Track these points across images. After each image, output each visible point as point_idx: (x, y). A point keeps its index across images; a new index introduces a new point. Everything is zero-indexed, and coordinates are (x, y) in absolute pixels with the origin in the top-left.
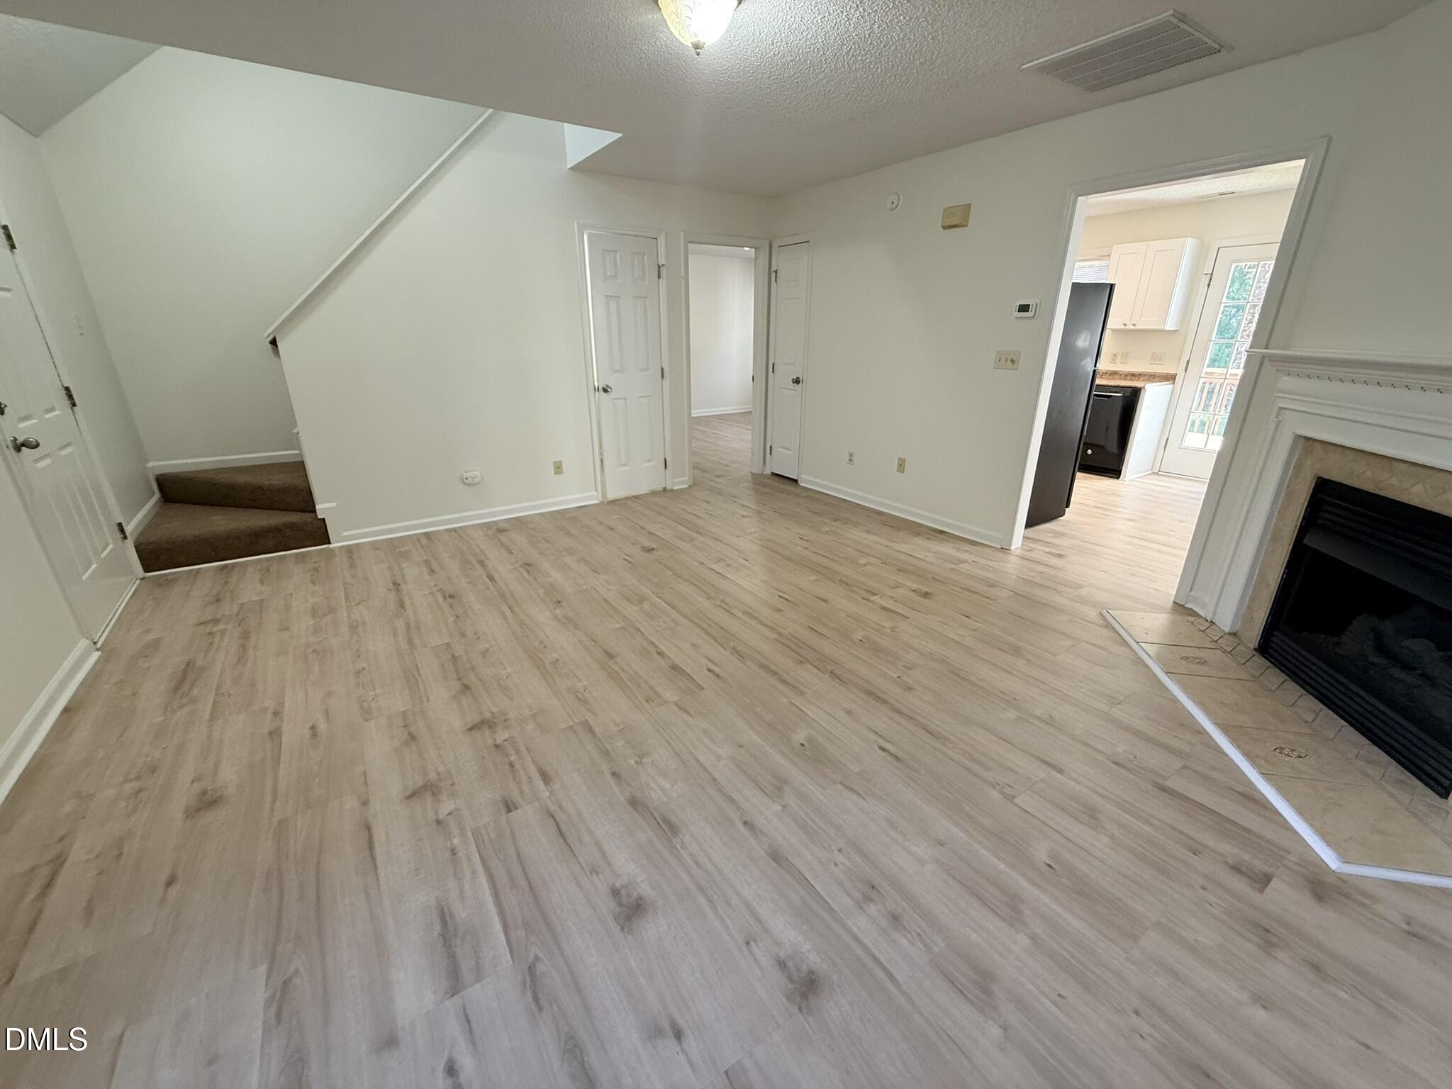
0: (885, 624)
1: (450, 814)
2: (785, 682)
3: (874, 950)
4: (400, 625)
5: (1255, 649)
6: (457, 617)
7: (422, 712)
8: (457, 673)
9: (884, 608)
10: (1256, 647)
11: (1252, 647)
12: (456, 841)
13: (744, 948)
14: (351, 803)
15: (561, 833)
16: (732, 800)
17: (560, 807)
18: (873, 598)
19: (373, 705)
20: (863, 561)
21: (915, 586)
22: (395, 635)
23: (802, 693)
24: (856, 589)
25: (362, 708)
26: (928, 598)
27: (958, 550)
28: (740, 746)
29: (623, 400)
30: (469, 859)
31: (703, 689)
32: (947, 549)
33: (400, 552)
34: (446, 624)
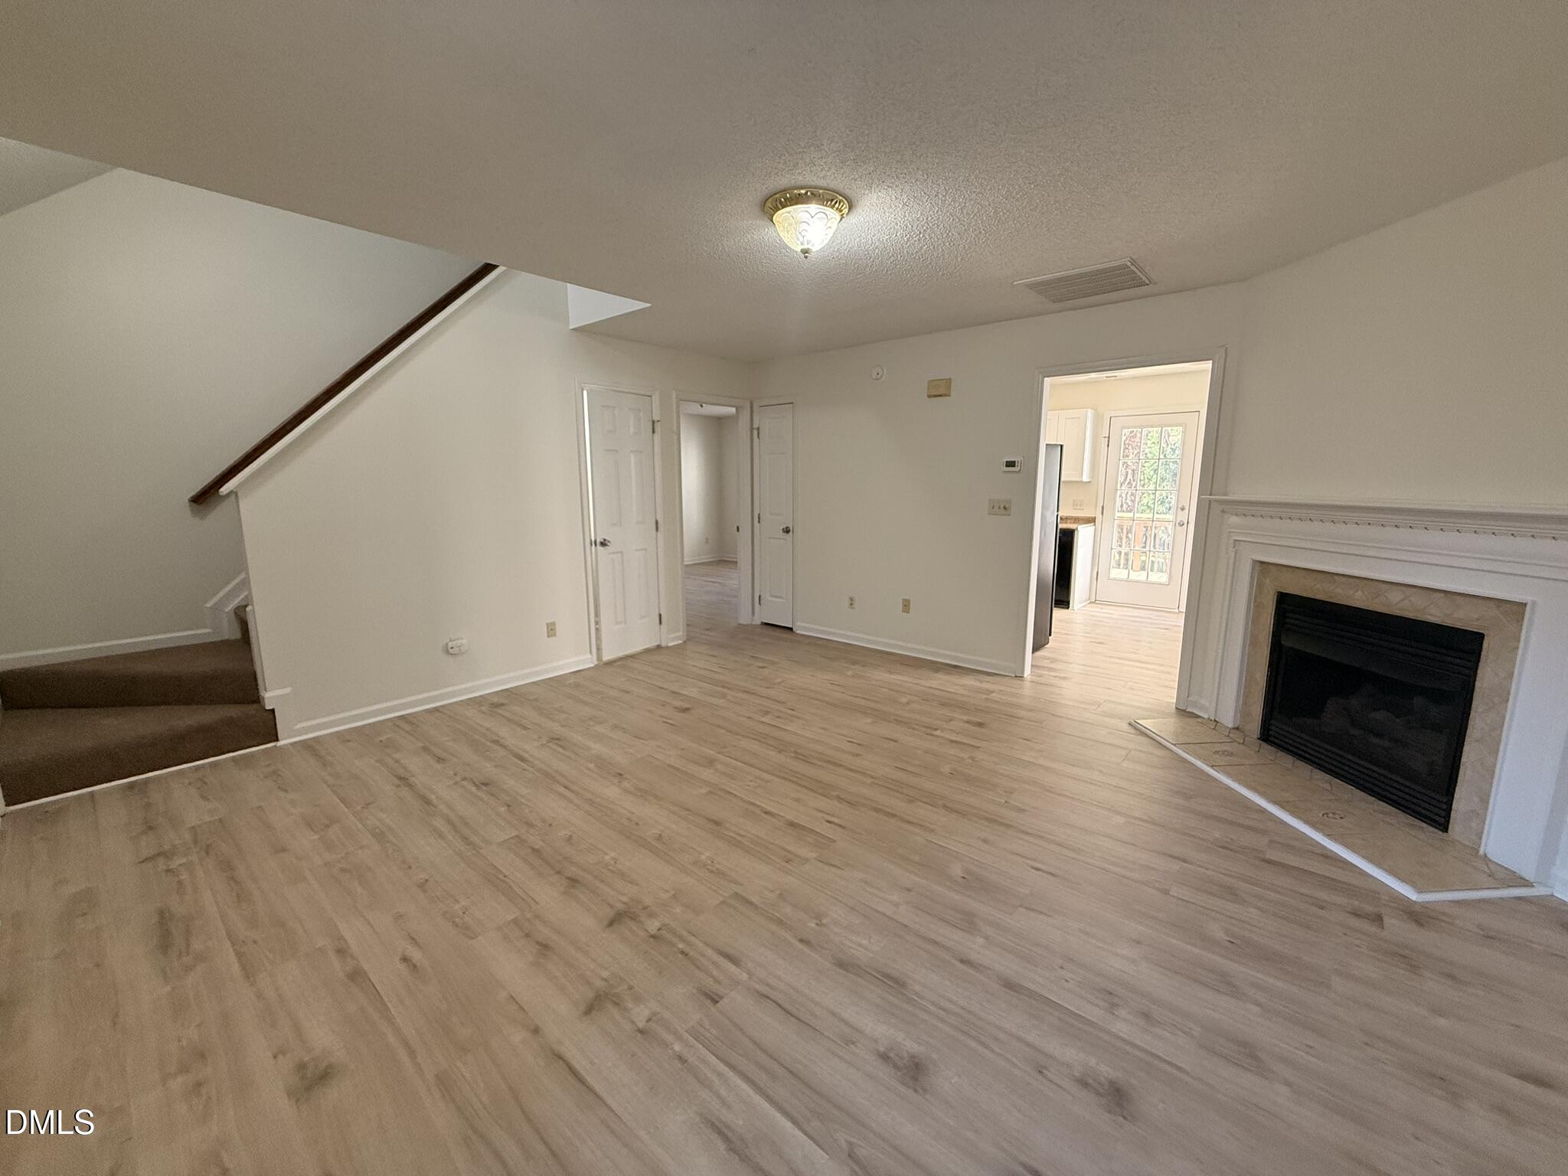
0: (962, 755)
1: (649, 1020)
2: (909, 822)
3: (1149, 1048)
4: (439, 823)
5: (1259, 739)
6: (509, 806)
7: (537, 917)
8: (552, 868)
9: (952, 741)
10: (1259, 736)
11: (1255, 737)
12: (677, 1047)
13: (1040, 1078)
14: (518, 1036)
15: (788, 1012)
16: (936, 943)
17: (768, 985)
18: (935, 733)
19: (467, 918)
20: (904, 700)
21: (965, 718)
22: (441, 836)
23: (933, 831)
24: (914, 726)
25: (457, 926)
26: (983, 727)
27: (981, 682)
28: (909, 890)
29: (620, 555)
30: (704, 1061)
31: (835, 841)
32: (969, 681)
33: (381, 741)
34: (498, 814)
